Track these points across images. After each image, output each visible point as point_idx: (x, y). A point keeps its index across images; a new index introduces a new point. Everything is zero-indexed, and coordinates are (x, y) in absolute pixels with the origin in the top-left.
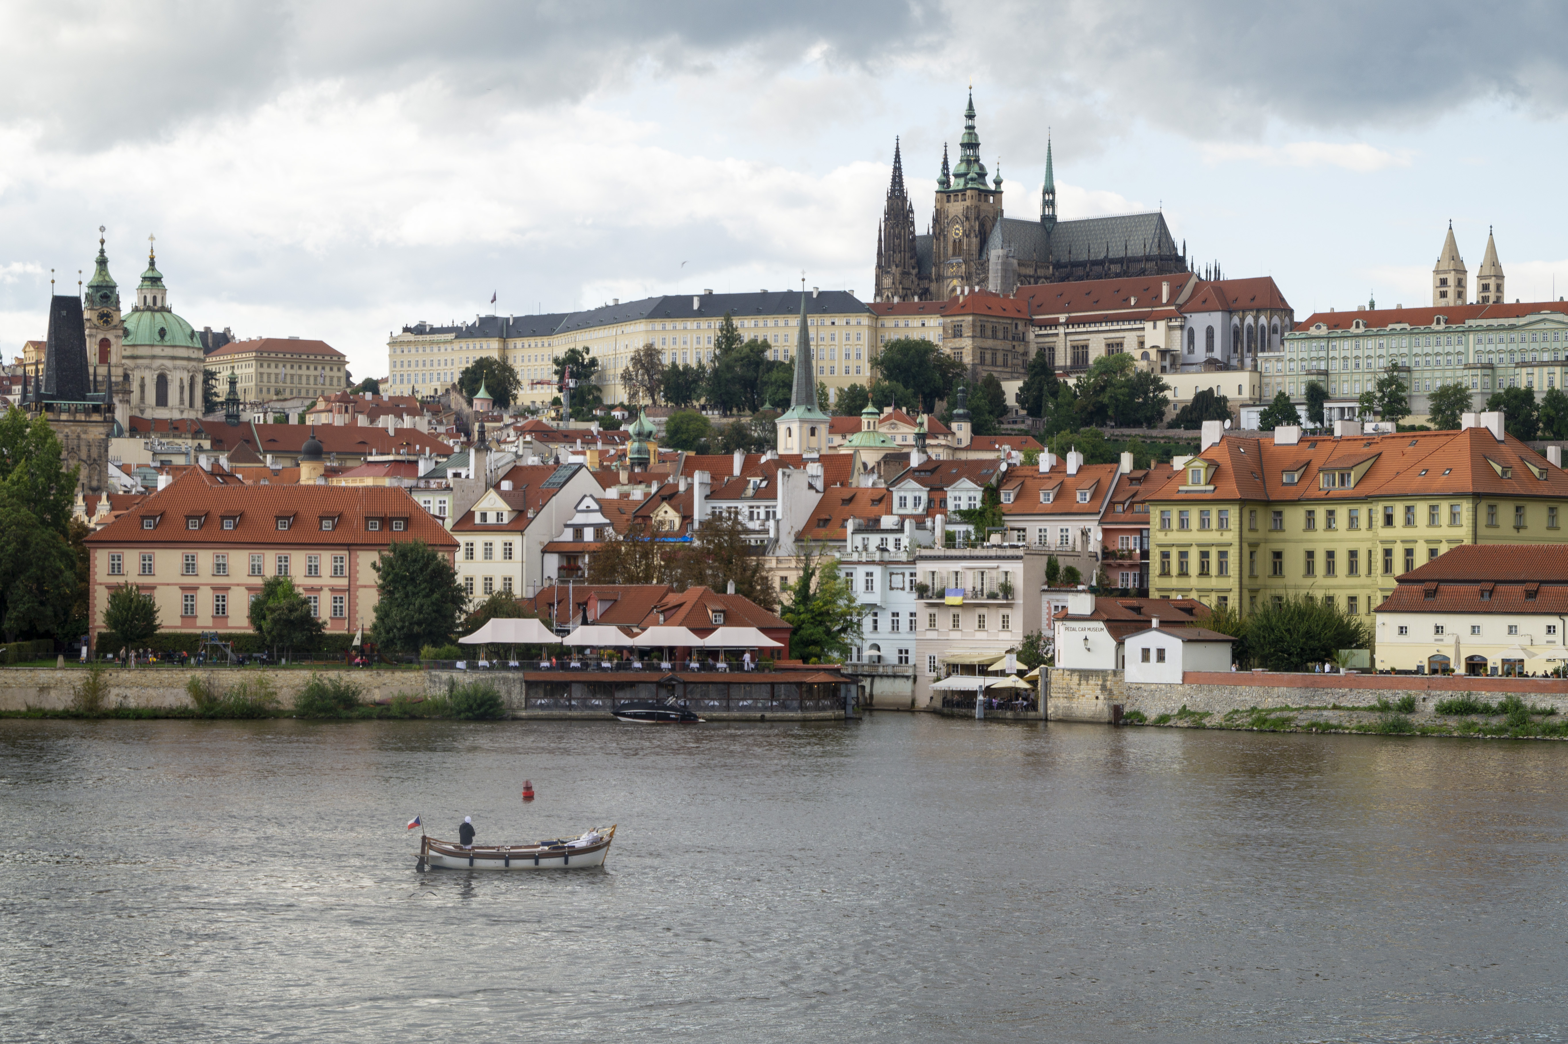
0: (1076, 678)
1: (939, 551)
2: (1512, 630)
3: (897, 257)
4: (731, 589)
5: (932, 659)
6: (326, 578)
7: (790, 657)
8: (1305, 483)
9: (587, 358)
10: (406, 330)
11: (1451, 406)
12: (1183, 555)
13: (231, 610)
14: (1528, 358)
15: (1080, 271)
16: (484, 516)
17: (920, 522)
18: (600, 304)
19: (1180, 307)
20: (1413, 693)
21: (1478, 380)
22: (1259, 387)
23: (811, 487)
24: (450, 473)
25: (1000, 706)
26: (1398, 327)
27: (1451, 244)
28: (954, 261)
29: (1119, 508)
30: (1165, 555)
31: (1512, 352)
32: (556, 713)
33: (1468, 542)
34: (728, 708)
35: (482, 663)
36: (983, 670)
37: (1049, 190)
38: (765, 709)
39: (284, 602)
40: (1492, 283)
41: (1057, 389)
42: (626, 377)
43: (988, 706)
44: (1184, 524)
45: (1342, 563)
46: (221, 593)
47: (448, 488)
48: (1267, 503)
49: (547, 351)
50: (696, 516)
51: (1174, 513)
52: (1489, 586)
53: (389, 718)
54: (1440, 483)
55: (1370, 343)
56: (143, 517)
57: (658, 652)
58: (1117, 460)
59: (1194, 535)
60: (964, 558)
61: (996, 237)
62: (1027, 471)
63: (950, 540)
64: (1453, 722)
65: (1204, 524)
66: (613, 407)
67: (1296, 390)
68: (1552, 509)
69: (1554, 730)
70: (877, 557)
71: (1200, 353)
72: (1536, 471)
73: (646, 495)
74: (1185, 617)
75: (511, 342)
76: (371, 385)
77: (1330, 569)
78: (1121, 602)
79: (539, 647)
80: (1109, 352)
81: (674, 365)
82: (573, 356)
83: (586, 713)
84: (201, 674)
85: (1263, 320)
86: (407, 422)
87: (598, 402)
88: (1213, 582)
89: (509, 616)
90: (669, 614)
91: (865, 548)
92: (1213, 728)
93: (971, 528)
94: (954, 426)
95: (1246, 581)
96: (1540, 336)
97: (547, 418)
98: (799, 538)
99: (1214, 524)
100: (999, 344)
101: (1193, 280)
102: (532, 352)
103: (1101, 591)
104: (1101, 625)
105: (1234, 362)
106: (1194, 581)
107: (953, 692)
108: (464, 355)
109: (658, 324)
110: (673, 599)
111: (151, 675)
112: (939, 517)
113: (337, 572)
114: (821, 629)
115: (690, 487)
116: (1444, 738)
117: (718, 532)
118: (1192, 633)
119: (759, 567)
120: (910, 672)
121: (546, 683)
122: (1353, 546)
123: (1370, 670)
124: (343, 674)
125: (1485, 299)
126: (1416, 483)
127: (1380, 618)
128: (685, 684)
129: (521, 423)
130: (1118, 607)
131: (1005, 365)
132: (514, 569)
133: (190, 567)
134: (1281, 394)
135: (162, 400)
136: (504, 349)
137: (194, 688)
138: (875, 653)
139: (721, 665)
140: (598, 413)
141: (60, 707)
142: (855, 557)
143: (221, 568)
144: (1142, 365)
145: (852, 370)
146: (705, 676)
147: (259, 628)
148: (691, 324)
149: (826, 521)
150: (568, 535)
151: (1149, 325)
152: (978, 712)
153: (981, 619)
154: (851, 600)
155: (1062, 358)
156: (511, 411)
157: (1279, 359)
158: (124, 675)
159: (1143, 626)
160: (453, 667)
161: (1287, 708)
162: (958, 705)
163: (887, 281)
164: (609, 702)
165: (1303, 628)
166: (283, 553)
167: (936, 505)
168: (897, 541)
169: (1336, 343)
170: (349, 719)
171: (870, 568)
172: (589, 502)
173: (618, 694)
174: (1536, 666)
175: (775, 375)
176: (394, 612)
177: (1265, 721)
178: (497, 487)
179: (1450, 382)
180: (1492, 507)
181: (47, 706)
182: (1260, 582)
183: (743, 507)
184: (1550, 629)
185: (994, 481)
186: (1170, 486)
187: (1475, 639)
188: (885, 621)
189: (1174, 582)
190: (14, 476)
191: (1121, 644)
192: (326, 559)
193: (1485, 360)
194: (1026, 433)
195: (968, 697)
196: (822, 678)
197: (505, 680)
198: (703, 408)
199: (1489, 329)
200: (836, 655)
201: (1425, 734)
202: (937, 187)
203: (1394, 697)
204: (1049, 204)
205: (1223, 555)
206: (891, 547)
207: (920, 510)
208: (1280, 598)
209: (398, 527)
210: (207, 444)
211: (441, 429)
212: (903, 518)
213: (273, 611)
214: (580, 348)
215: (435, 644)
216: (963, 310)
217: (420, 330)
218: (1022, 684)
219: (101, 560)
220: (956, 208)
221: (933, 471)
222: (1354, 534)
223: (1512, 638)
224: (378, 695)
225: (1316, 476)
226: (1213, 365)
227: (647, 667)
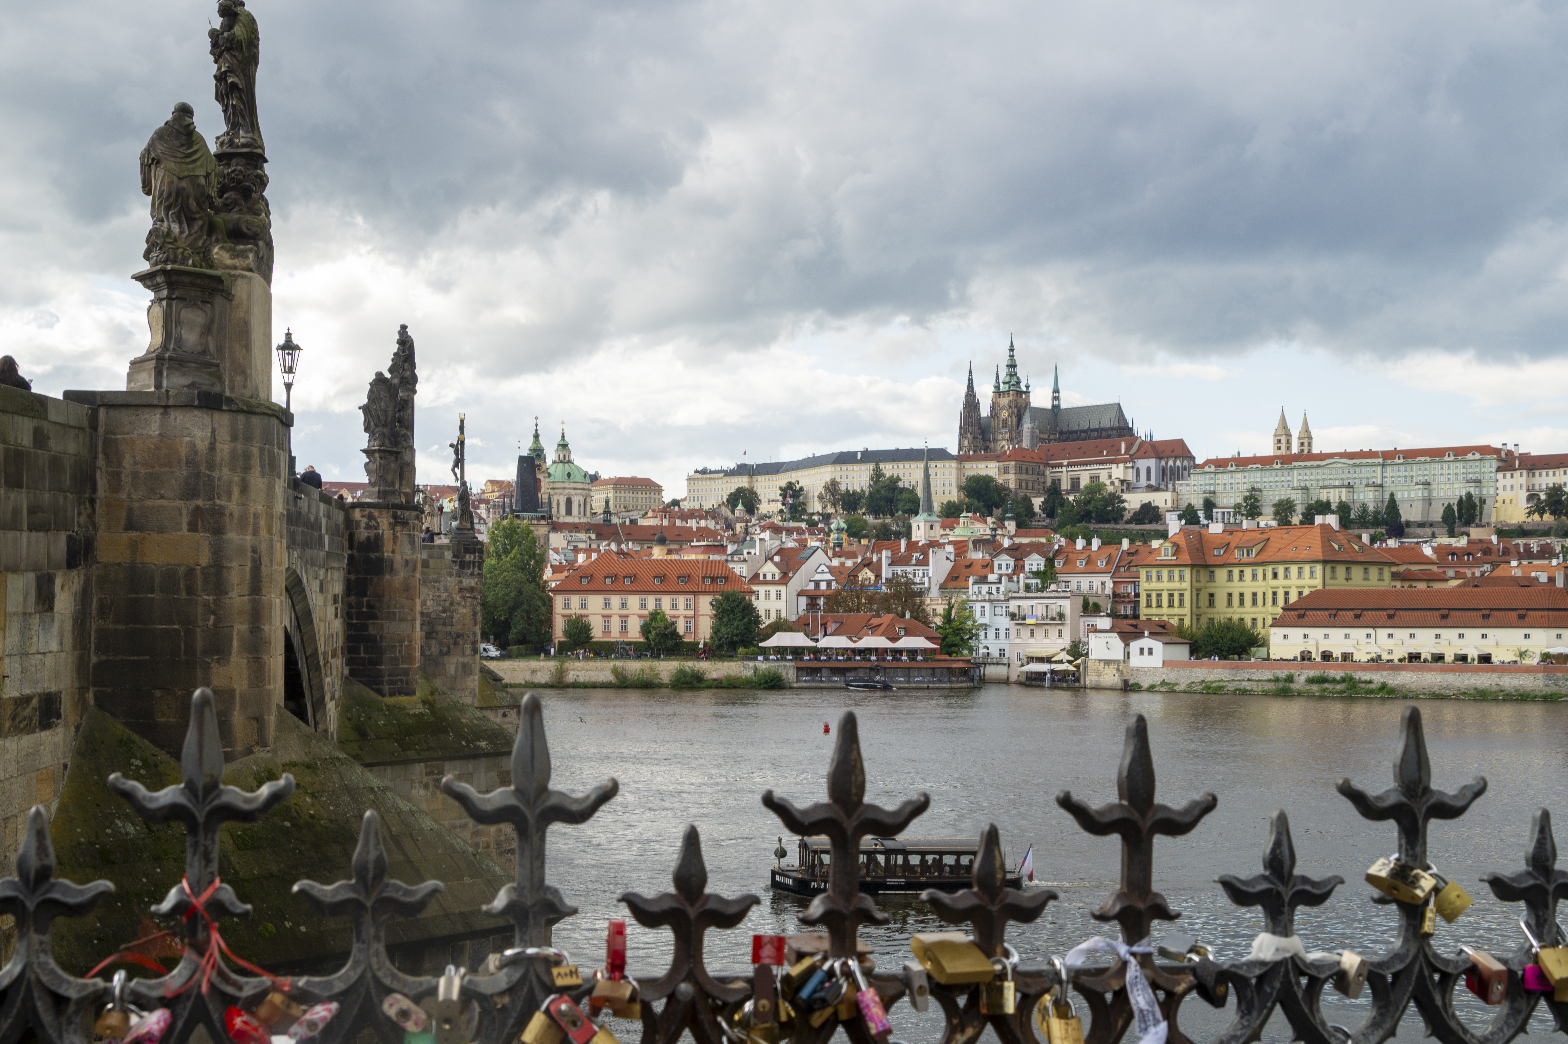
0: (1102, 664)
1: (1022, 593)
2: (1347, 636)
3: (971, 429)
4: (908, 616)
5: (1019, 654)
6: (682, 610)
7: (941, 653)
8: (1227, 555)
9: (798, 487)
10: (696, 472)
11: (1285, 510)
12: (1159, 595)
13: (629, 628)
14: (1327, 483)
15: (1074, 436)
16: (765, 575)
17: (1010, 578)
18: (805, 457)
19: (1131, 456)
20: (1292, 671)
21: (1299, 496)
22: (1176, 501)
23: (948, 558)
24: (745, 552)
25: (1059, 680)
26: (1255, 466)
27: (1283, 419)
28: (1003, 431)
29: (1122, 569)
30: (1149, 596)
31: (1318, 480)
32: (813, 685)
33: (1320, 587)
34: (909, 682)
35: (772, 657)
36: (1049, 660)
37: (1056, 391)
38: (930, 682)
39: (661, 624)
40: (1306, 441)
41: (1063, 503)
42: (821, 497)
43: (1053, 680)
44: (1159, 578)
45: (1248, 599)
46: (624, 619)
47: (745, 560)
48: (1206, 566)
49: (775, 483)
50: (884, 575)
51: (1154, 572)
52: (1334, 612)
53: (721, 688)
54: (1304, 554)
55: (1239, 476)
56: (581, 577)
57: (869, 650)
58: (1121, 543)
59: (1165, 584)
60: (1037, 598)
61: (1027, 417)
62: (1070, 549)
63: (1028, 588)
64: (1315, 688)
65: (1171, 578)
66: (813, 514)
67: (1198, 502)
68: (1366, 569)
69: (1372, 691)
70: (987, 597)
71: (1143, 482)
72: (1356, 548)
73: (854, 563)
74: (1161, 630)
75: (755, 478)
76: (676, 503)
77: (1242, 603)
78: (1125, 622)
79: (803, 648)
80: (1092, 481)
81: (848, 491)
82: (790, 486)
83: (830, 685)
84: (619, 664)
85: (1178, 463)
86: (703, 523)
87: (804, 511)
88: (1176, 610)
89: (786, 631)
90: (874, 630)
91: (980, 592)
92: (1180, 692)
93: (1039, 581)
94: (1006, 523)
95: (1194, 609)
96: (1333, 471)
97: (777, 520)
98: (943, 587)
99: (1177, 578)
100: (1029, 477)
101: (1138, 442)
102: (767, 484)
103: (1113, 615)
104: (1116, 635)
105: (1162, 487)
106: (1165, 610)
107: (1032, 673)
108: (728, 486)
109: (838, 467)
110: (875, 621)
111: (591, 664)
112: (1022, 575)
113: (688, 607)
114: (958, 638)
115: (880, 559)
116: (1310, 696)
117: (899, 584)
118: (1168, 639)
119: (922, 603)
120: (1006, 662)
121: (808, 668)
122: (1254, 590)
123: (1268, 659)
124: (696, 663)
125: (1302, 451)
126: (1290, 555)
127: (1273, 630)
128: (885, 668)
129: (763, 523)
130: (1125, 624)
131: (1033, 489)
132: (782, 605)
133: (607, 605)
134: (1190, 505)
135: (569, 512)
136: (751, 482)
137: (615, 671)
138: (986, 651)
139: (904, 658)
140: (805, 517)
141: (543, 681)
142: (974, 598)
143: (624, 605)
144: (1110, 489)
145: (947, 492)
146: (895, 664)
147: (647, 638)
148: (856, 467)
149: (957, 578)
150: (811, 586)
151: (1114, 466)
152: (1047, 683)
153: (1046, 632)
154: (975, 622)
155: (1065, 485)
156: (756, 516)
157: (1188, 485)
158: (577, 664)
159: (1139, 635)
160: (756, 659)
161: (1222, 680)
162: (1035, 680)
163: (965, 443)
164: (842, 679)
165: (1229, 636)
166: (658, 597)
167: (1019, 568)
168: (998, 589)
169: (1220, 476)
170: (699, 689)
171: (983, 604)
172: (823, 568)
173: (848, 674)
174: (1361, 656)
175: (904, 496)
176: (723, 630)
177: (1210, 688)
178: (772, 559)
179: (1284, 497)
180: (1333, 568)
181: (536, 681)
182: (1202, 610)
183: (909, 569)
184: (1368, 636)
185: (1051, 555)
186: (1151, 557)
187: (1326, 641)
188: (991, 633)
189: (1154, 611)
190: (512, 555)
191: (1127, 645)
192: (681, 600)
193: (1303, 484)
194: (1046, 527)
195: (1041, 676)
196: (961, 665)
197: (785, 667)
198: (864, 514)
199: (1305, 467)
200: (966, 652)
201: (1300, 694)
202: (993, 389)
203: (1283, 674)
204: (1056, 398)
205: (1181, 595)
206: (994, 592)
207: (1010, 571)
208: (1213, 619)
209: (721, 582)
210: (593, 536)
211: (718, 527)
212: (1000, 576)
213: (655, 628)
214: (794, 481)
215: (745, 647)
216: (1009, 458)
217: (704, 472)
218: (1071, 668)
219: (559, 601)
220: (1004, 401)
221: (1016, 549)
222: (1255, 583)
223: (1347, 640)
224: (714, 675)
225: (1233, 552)
226: (1150, 488)
227: (865, 659)
